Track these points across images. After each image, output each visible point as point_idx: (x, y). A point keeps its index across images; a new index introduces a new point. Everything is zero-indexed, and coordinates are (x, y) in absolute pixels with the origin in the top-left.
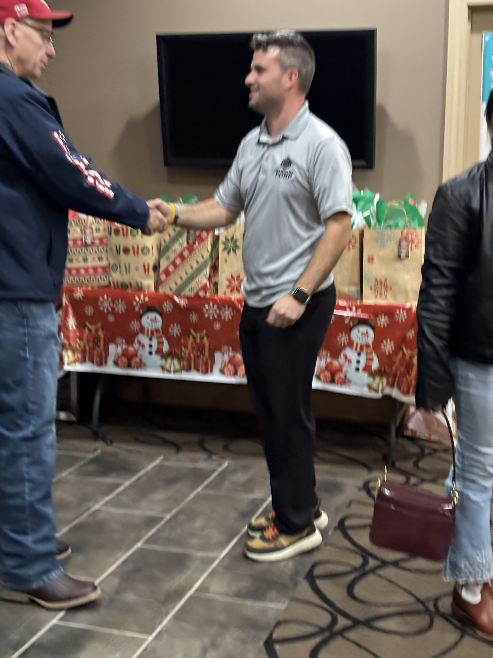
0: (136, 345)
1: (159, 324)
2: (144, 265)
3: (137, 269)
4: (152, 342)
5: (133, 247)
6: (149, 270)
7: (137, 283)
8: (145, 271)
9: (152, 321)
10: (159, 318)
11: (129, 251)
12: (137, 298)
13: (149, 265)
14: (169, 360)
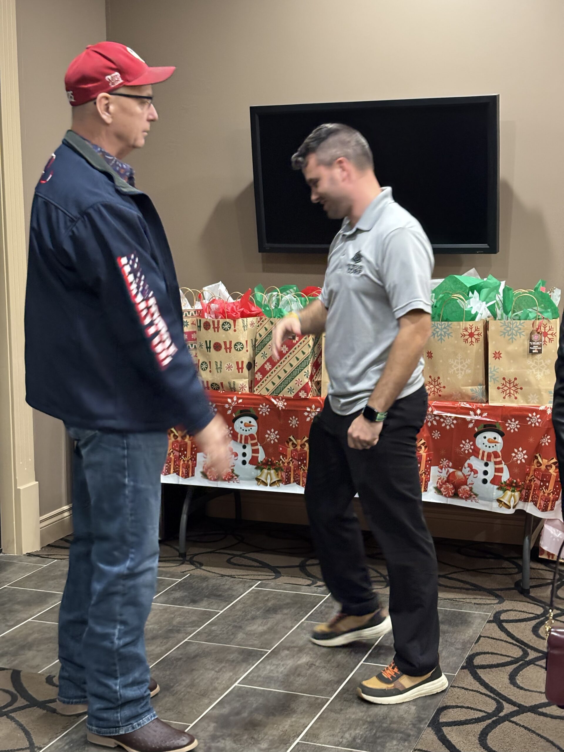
1: (254, 430)
2: (237, 363)
3: (229, 367)
4: (245, 451)
5: (225, 343)
6: (242, 368)
7: (229, 383)
8: (238, 368)
9: (246, 425)
10: (254, 422)
11: (221, 347)
12: (229, 400)
13: (242, 362)
14: (265, 471)
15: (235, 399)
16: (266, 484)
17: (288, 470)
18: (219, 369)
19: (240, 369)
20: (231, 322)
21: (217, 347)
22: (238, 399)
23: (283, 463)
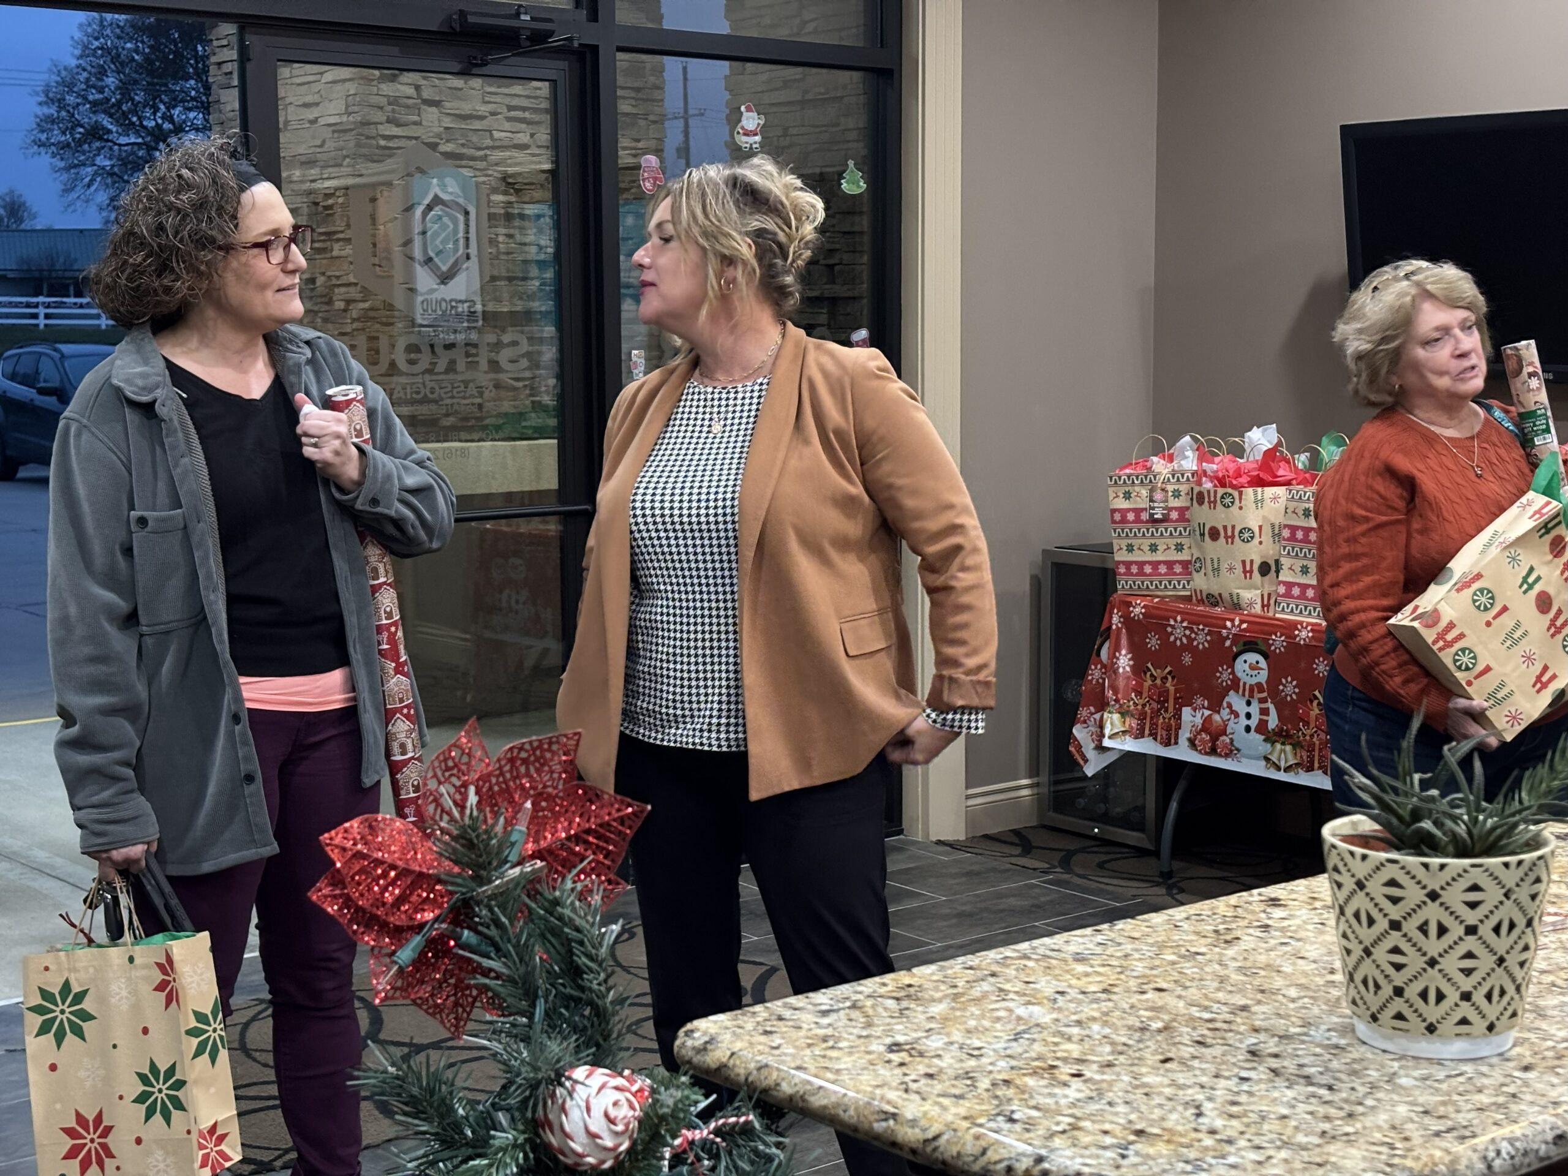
0: (1225, 713)
1: (1263, 677)
2: (1244, 562)
3: (1231, 569)
4: (1251, 709)
5: (1225, 528)
6: (1251, 571)
7: (1231, 595)
8: (1245, 572)
9: (1252, 668)
10: (1263, 664)
11: (1218, 534)
12: (1229, 624)
13: (1252, 562)
14: (1278, 746)
15: (1237, 623)
16: (1278, 769)
17: (1311, 749)
18: (1216, 570)
19: (1247, 572)
20: (1236, 494)
21: (1214, 534)
22: (1242, 622)
23: (1304, 735)
